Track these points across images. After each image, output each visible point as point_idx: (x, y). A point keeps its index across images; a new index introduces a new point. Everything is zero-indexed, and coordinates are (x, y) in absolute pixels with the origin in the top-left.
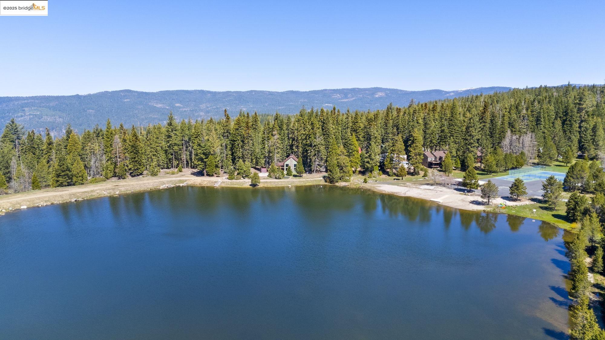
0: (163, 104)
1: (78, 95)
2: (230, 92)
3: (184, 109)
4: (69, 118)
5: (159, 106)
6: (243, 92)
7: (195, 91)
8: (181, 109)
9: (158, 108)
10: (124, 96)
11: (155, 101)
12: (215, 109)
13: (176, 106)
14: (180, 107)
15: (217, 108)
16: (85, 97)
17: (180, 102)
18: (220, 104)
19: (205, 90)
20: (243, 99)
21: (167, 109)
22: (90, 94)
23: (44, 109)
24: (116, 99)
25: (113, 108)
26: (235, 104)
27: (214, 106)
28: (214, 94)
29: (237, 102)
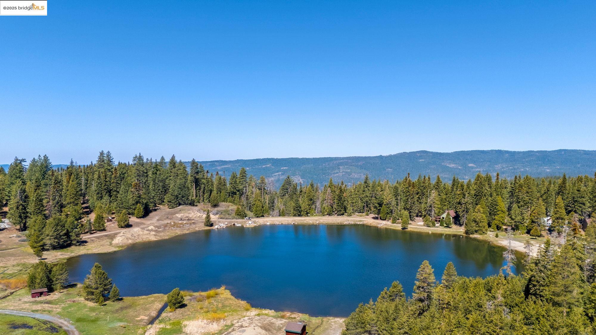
0: (456, 164)
1: (381, 156)
2: (533, 151)
3: (477, 169)
4: (371, 176)
5: (452, 166)
6: (549, 152)
7: (492, 151)
8: (474, 170)
9: (450, 168)
10: (420, 156)
11: (449, 161)
12: (511, 169)
13: (468, 166)
14: (472, 168)
15: (515, 169)
16: (386, 157)
17: (474, 162)
18: (518, 165)
19: (502, 149)
20: (548, 160)
21: (460, 169)
22: (391, 155)
23: (354, 167)
24: (412, 159)
25: (408, 168)
26: (537, 164)
27: (511, 167)
28: (513, 154)
29: (540, 162)
